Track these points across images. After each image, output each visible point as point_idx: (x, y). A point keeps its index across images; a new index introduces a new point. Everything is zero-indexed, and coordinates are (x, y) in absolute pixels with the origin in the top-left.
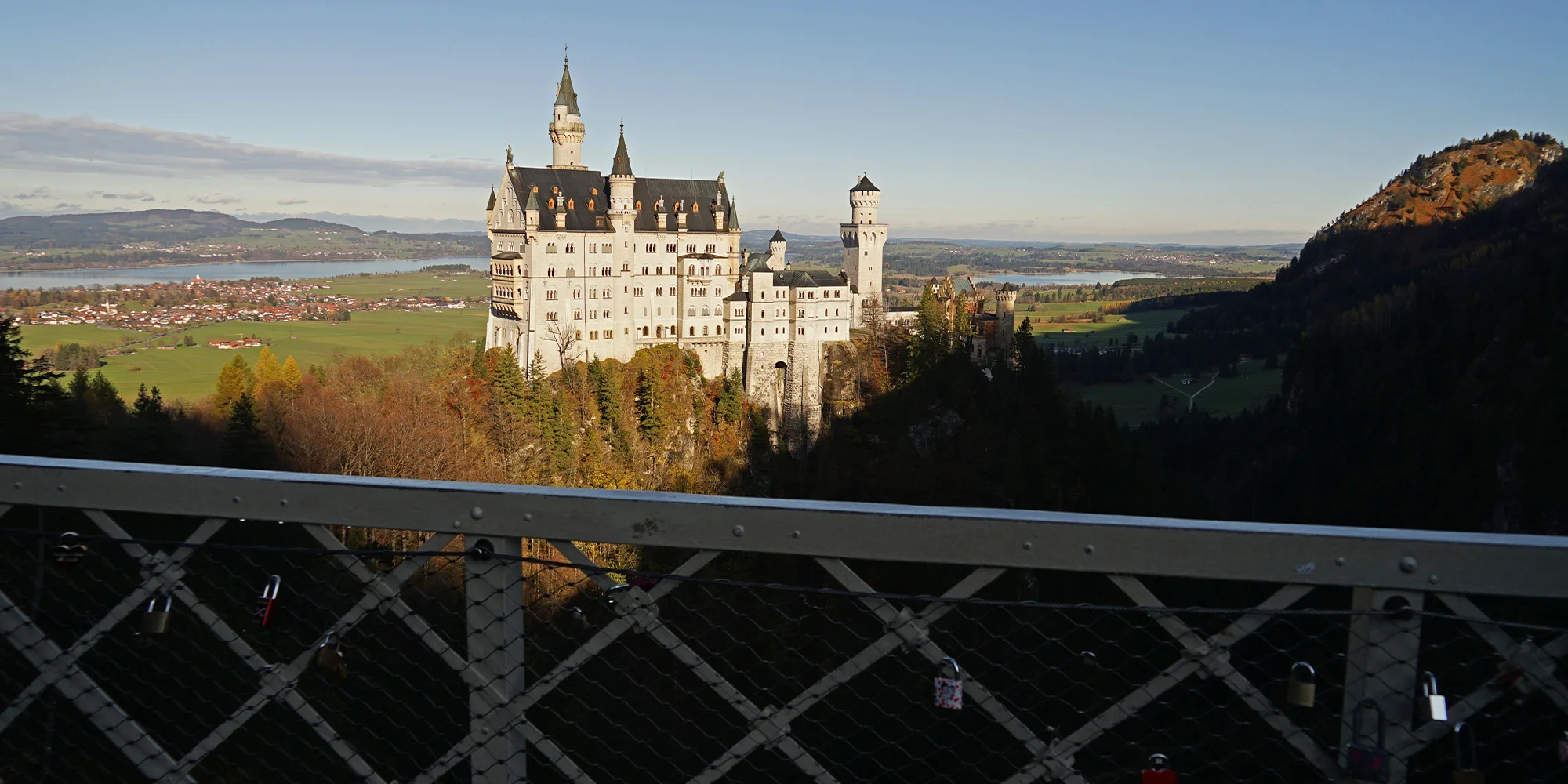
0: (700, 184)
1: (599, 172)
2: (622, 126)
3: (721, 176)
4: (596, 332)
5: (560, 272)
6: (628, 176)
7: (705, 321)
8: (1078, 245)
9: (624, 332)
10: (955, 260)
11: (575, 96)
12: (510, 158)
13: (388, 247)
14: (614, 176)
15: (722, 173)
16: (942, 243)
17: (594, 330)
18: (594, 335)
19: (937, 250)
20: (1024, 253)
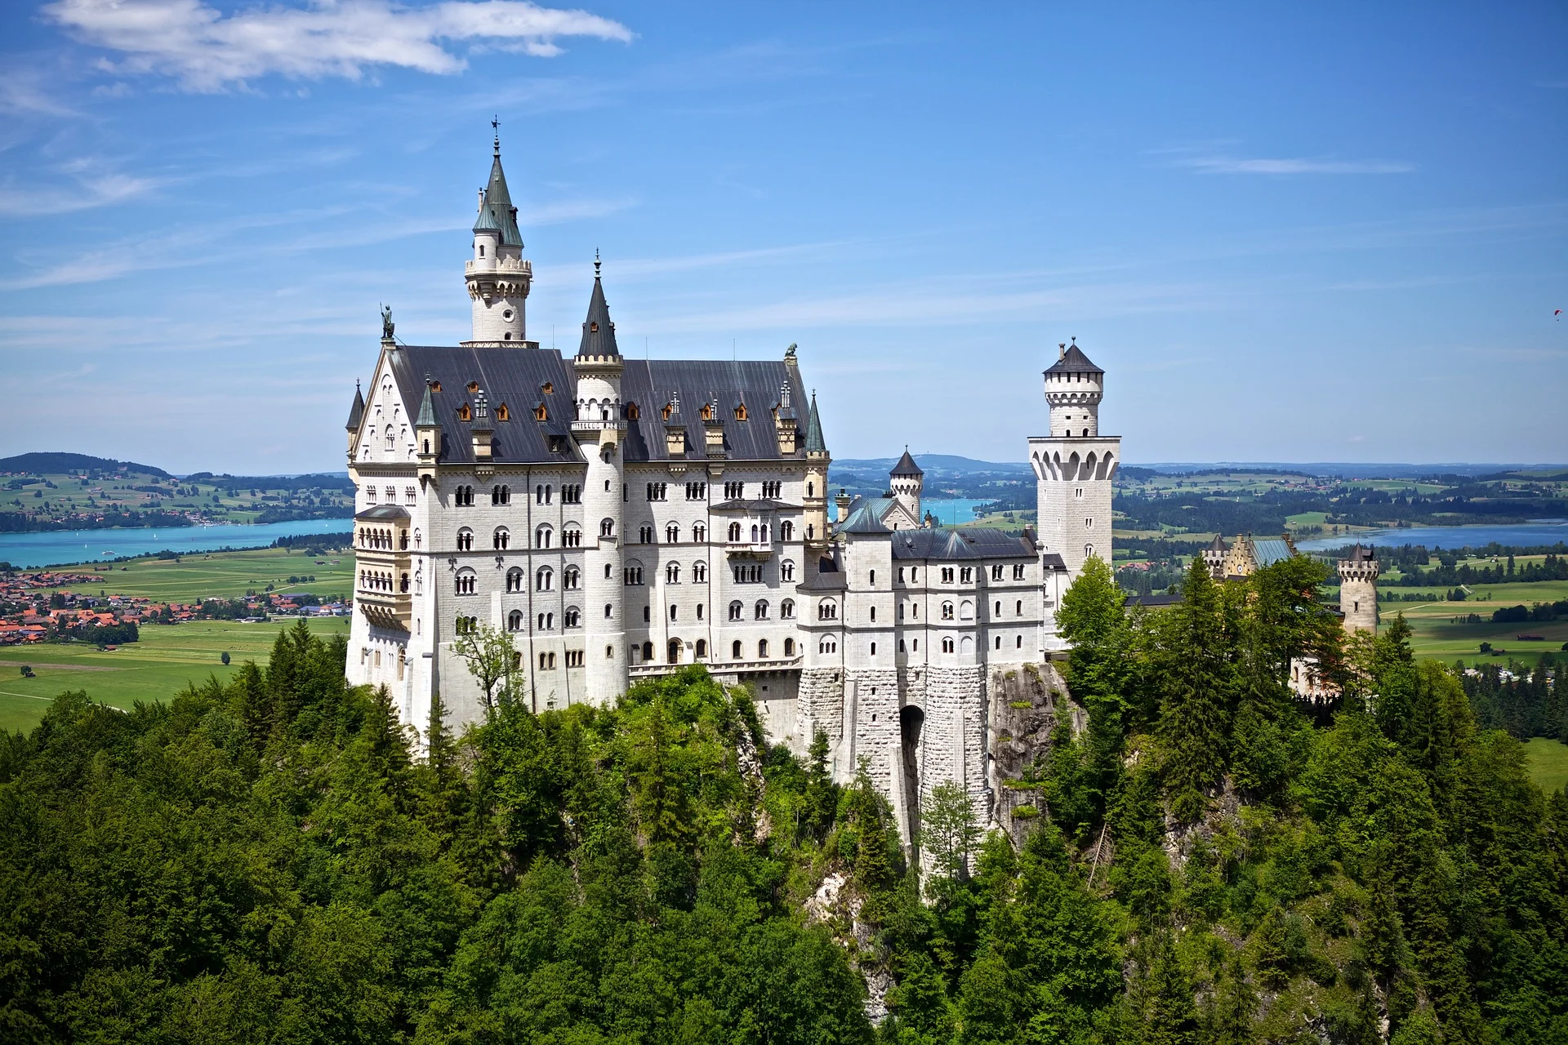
0: (752, 370)
1: (558, 352)
2: (598, 265)
3: (791, 353)
4: (552, 655)
5: (483, 541)
6: (610, 358)
7: (761, 629)
8: (1547, 468)
9: (605, 652)
10: (1302, 503)
11: (514, 212)
12: (389, 330)
13: (214, 504)
14: (583, 358)
15: (793, 348)
16: (1273, 472)
17: (547, 652)
18: (546, 659)
19: (1263, 486)
20: (1437, 488)
